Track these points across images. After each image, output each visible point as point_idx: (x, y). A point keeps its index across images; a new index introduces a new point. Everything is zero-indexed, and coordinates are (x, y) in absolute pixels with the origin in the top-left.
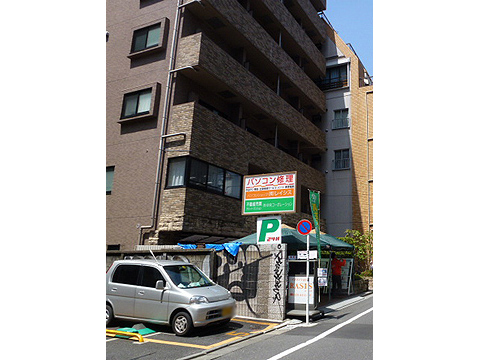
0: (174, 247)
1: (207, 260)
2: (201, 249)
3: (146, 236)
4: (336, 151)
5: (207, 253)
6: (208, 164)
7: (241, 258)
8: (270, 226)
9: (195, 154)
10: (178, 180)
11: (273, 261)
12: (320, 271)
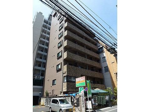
0: (65, 95)
1: (70, 97)
2: (69, 95)
3: (61, 93)
4: (104, 67)
5: (70, 96)
6: (71, 76)
7: (76, 97)
8: (81, 89)
9: (68, 75)
10: (65, 81)
11: (82, 97)
12: (92, 100)
